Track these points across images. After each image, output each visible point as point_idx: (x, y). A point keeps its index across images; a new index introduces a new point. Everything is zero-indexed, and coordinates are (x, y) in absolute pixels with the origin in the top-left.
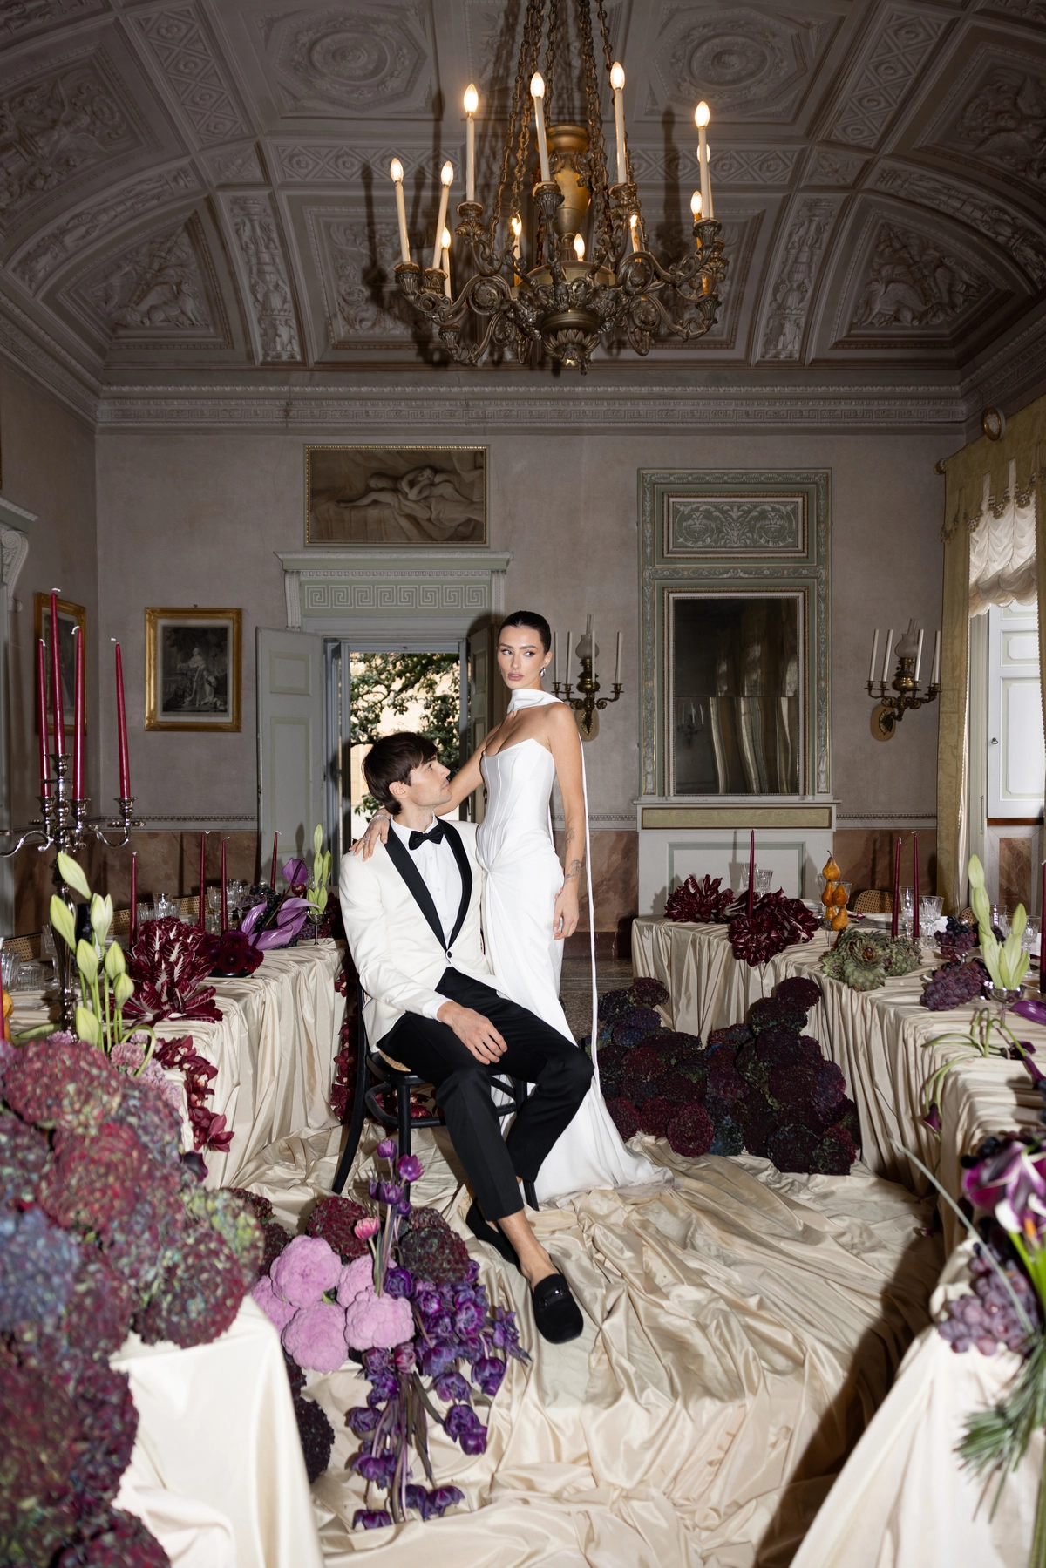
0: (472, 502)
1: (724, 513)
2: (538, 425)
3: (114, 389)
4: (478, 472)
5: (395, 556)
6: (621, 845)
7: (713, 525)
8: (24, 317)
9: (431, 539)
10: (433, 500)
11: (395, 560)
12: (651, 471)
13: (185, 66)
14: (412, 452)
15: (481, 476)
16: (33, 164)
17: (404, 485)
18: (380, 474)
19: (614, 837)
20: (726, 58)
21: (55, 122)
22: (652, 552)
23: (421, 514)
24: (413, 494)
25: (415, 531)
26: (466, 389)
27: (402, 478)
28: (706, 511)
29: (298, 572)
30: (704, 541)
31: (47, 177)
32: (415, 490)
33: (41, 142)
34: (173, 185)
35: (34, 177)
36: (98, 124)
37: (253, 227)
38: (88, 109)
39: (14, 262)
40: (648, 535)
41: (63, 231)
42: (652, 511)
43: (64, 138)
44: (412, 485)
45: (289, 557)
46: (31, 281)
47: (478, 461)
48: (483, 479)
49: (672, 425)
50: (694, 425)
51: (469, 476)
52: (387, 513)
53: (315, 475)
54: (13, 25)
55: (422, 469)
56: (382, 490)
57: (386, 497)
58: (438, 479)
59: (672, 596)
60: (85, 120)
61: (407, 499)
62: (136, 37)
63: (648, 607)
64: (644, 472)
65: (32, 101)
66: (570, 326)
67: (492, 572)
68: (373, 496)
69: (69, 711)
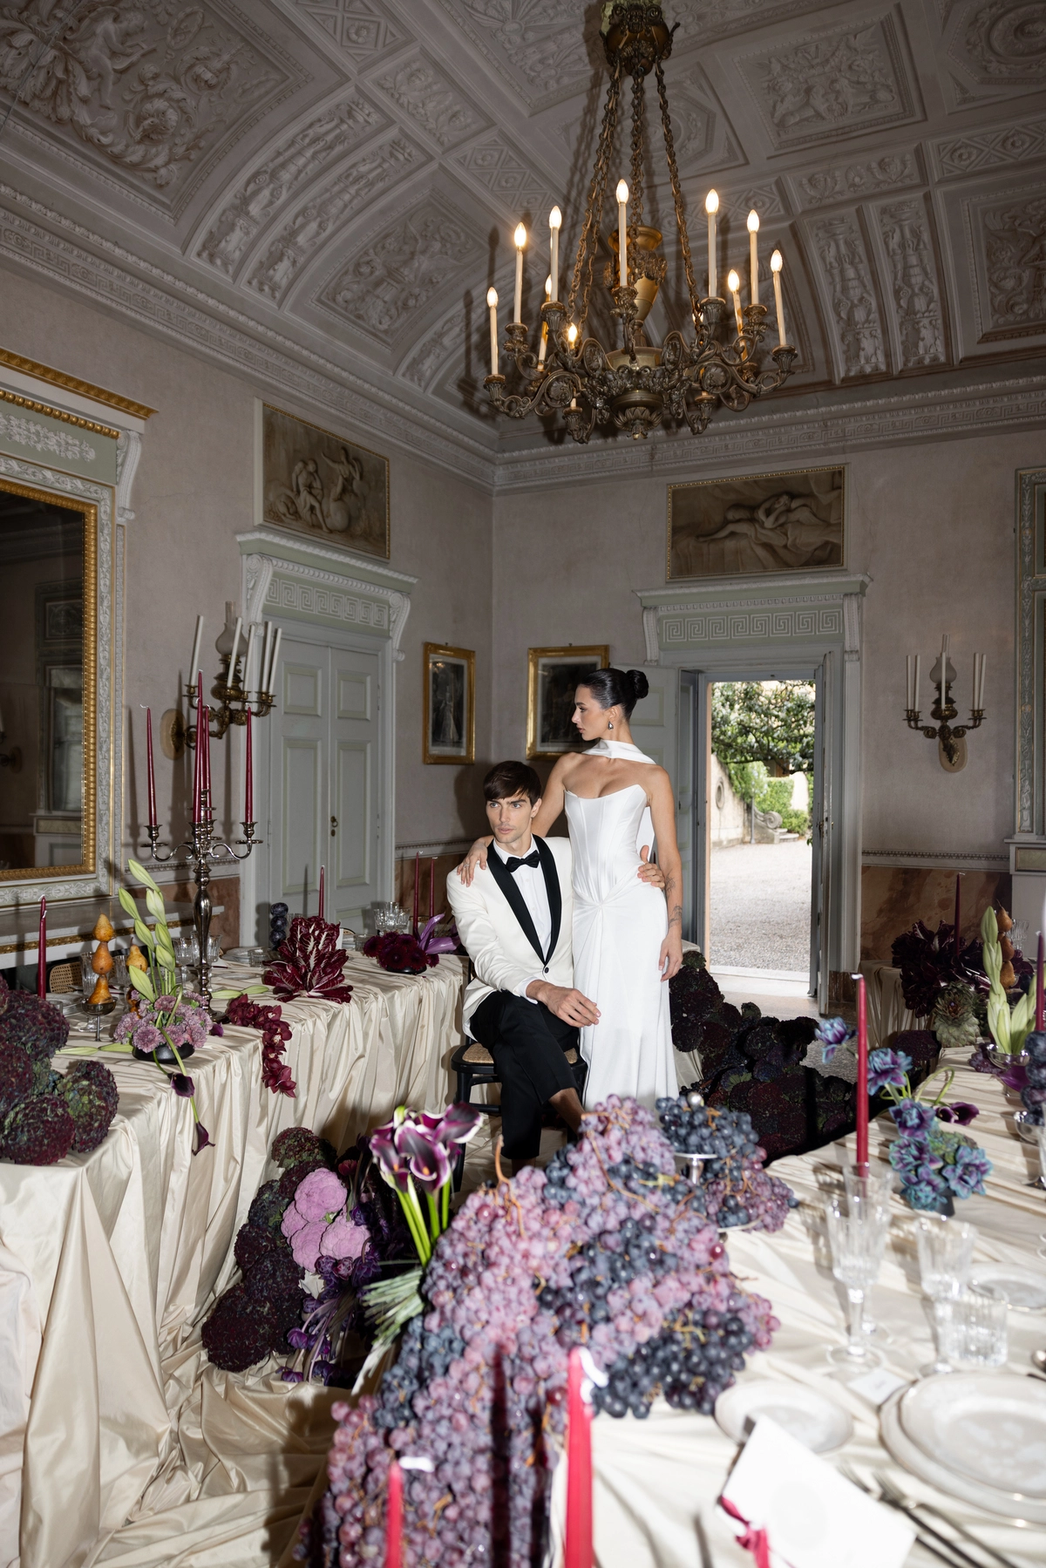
0: (828, 524)
2: (901, 436)
3: (507, 455)
4: (835, 493)
5: (745, 586)
6: (992, 888)
8: (414, 411)
9: (786, 565)
10: (789, 526)
11: (746, 590)
12: (1031, 471)
13: (506, 181)
14: (768, 480)
15: (839, 496)
16: (403, 290)
17: (761, 515)
18: (737, 506)
19: (983, 879)
20: (1029, 28)
21: (413, 254)
22: (1032, 562)
23: (777, 540)
24: (769, 522)
25: (771, 559)
26: (823, 409)
27: (758, 507)
29: (656, 608)
31: (416, 298)
32: (772, 518)
33: (406, 272)
35: (406, 300)
36: (448, 245)
37: (603, 294)
38: (437, 236)
39: (403, 368)
40: (1027, 542)
41: (441, 335)
42: (1032, 514)
43: (423, 264)
45: (647, 594)
46: (420, 380)
47: (835, 481)
48: (840, 499)
52: (743, 543)
53: (676, 512)
54: (363, 193)
55: (778, 496)
56: (739, 521)
57: (743, 528)
58: (794, 505)
60: (437, 246)
61: (763, 527)
62: (460, 173)
63: (1027, 622)
64: (1023, 472)
65: (391, 244)
66: (636, 404)
67: (846, 595)
68: (731, 528)
69: (458, 743)
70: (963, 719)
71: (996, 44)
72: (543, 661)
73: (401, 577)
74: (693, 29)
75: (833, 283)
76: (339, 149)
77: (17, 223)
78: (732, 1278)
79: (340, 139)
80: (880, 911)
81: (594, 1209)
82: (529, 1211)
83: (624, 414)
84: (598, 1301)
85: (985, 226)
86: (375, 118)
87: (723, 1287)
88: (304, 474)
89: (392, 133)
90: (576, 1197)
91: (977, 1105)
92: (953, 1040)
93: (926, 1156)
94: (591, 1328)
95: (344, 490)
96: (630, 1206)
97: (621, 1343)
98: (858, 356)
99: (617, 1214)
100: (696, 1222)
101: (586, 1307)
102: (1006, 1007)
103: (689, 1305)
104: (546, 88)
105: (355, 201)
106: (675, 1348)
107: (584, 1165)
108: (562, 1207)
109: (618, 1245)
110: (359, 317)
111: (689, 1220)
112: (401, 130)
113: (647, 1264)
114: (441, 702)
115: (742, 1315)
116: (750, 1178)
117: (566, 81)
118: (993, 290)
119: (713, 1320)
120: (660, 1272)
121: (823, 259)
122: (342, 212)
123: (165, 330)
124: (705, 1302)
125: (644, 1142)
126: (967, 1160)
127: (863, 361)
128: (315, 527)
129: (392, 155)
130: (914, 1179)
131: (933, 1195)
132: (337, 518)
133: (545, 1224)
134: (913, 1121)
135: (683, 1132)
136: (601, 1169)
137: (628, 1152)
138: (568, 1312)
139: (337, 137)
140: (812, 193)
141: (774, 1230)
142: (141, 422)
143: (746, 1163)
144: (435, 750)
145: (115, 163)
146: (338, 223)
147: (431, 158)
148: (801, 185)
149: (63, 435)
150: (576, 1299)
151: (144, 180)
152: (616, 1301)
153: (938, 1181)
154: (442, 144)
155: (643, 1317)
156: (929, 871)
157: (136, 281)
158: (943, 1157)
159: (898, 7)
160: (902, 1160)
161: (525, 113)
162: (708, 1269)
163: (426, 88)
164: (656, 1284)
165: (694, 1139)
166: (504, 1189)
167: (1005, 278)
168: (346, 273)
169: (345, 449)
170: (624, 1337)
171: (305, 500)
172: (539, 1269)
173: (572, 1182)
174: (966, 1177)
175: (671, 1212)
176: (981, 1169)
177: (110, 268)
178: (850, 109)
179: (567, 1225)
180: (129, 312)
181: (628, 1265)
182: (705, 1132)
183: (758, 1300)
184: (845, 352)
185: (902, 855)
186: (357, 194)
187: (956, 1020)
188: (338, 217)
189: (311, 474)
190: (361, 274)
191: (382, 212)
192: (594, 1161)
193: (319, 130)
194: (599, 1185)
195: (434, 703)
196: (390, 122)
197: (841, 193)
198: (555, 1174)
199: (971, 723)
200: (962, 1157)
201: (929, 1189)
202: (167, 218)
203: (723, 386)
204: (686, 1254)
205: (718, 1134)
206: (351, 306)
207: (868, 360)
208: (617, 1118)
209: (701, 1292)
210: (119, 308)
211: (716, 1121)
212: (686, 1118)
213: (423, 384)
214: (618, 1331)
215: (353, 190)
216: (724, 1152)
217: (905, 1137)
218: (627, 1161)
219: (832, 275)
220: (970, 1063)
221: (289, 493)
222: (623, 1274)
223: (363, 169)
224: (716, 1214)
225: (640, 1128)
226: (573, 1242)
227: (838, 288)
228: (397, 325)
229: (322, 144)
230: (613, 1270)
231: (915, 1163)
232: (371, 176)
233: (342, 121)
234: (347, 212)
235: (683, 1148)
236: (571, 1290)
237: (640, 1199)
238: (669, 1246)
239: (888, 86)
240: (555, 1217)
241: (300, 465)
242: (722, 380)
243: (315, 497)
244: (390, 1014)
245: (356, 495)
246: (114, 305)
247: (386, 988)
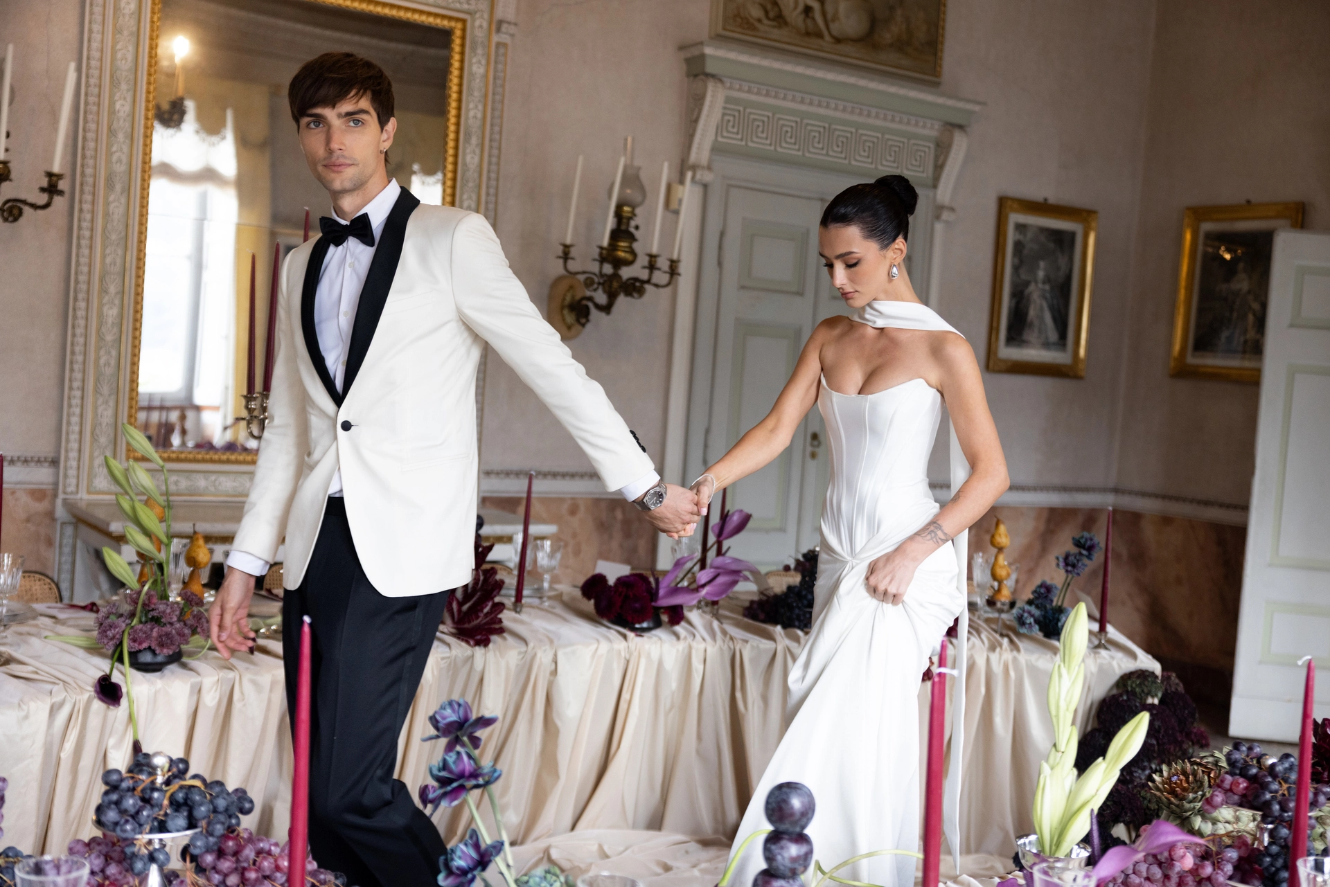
69: (1057, 342)
72: (1207, 226)
132: (849, 22)
144: (1008, 353)
195: (1013, 287)
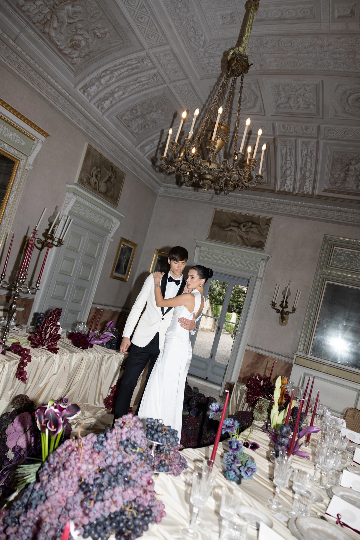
0: (262, 235)
1: (354, 255)
2: (292, 214)
3: (165, 184)
4: (267, 226)
5: (231, 248)
6: (286, 367)
7: (349, 260)
8: (139, 161)
9: (246, 245)
10: (250, 233)
11: (231, 249)
12: (329, 236)
13: (188, 98)
14: (247, 216)
15: (268, 227)
16: (145, 122)
17: (242, 226)
18: (235, 221)
19: (283, 364)
21: (151, 111)
22: (323, 265)
23: (245, 236)
24: (244, 229)
25: (241, 241)
26: (270, 198)
27: (242, 223)
28: (348, 254)
29: (200, 247)
30: (344, 265)
31: (149, 125)
32: (245, 228)
33: (148, 116)
34: (186, 129)
35: (146, 125)
36: (164, 112)
38: (161, 108)
39: (139, 147)
40: (323, 258)
42: (326, 250)
43: (154, 115)
44: (244, 226)
45: (199, 242)
46: (143, 152)
47: (268, 222)
48: (268, 228)
49: (342, 221)
50: (350, 223)
51: (263, 227)
52: (234, 234)
53: (215, 218)
54: (140, 87)
55: (249, 222)
56: (234, 226)
57: (235, 229)
58: (253, 226)
59: (327, 282)
60: (160, 111)
61: (241, 230)
62: (173, 90)
63: (317, 284)
64: (327, 236)
65: (145, 106)
66: (208, 179)
67: (262, 259)
68: (231, 228)
69: (124, 274)
70: (289, 309)
71: (349, 102)
73: (119, 214)
74: (258, 69)
75: (282, 160)
76: (136, 71)
77: (20, 60)
78: (154, 493)
79: (137, 67)
80: (248, 366)
81: (110, 456)
82: (87, 451)
83: (203, 181)
84: (101, 492)
85: (333, 156)
86: (150, 64)
87: (149, 497)
88: (96, 171)
89: (155, 71)
90: (105, 449)
91: (259, 444)
92: (258, 418)
93: (236, 461)
94: (95, 502)
95: (108, 180)
96: (124, 458)
97: (104, 511)
98: (285, 185)
99: (117, 460)
100: (146, 469)
101: (96, 493)
102: (278, 412)
103: (134, 501)
104: (208, 72)
105: (137, 89)
106: (124, 517)
107: (111, 438)
108: (99, 453)
109: (114, 472)
110: (128, 126)
111: (144, 467)
112: (158, 71)
113: (123, 482)
114: (121, 259)
115: (153, 509)
116: (173, 454)
117: (214, 72)
118: (331, 176)
119: (141, 509)
120: (127, 486)
121: (281, 152)
122: (132, 91)
123: (61, 110)
124: (141, 501)
125: (136, 434)
126: (249, 466)
127: (286, 187)
128: (95, 189)
129: (153, 78)
130: (229, 468)
131: (234, 476)
132: (103, 188)
133: (91, 457)
134: (234, 447)
135: (153, 432)
136: (117, 441)
137: (129, 437)
138: (88, 494)
139: (136, 67)
140: (283, 130)
141: (176, 476)
142: (44, 138)
143: (173, 449)
145: (59, 52)
146: (129, 94)
147: (165, 83)
148: (280, 127)
149: (15, 134)
150: (93, 490)
151: (68, 60)
152: (107, 494)
153: (237, 471)
154: (170, 79)
155: (115, 502)
156: (267, 357)
157: (56, 92)
158: (242, 462)
159: (323, 81)
160: (227, 460)
161: (199, 78)
162: (145, 488)
163: (169, 60)
164: (125, 490)
165: (156, 436)
166: (80, 440)
167: (335, 174)
168: (128, 111)
169: (112, 167)
170: (106, 509)
171: (93, 179)
172: (83, 475)
173: (105, 443)
174: (247, 472)
175: (138, 463)
176: (253, 470)
177: (48, 85)
178: (300, 108)
179: (98, 459)
180: (50, 101)
181: (116, 480)
182: (160, 434)
183: (161, 504)
184: (281, 183)
185: (259, 349)
186: (138, 86)
187: (261, 411)
188: (130, 92)
189: (98, 172)
190: (133, 112)
191: (145, 95)
192: (115, 438)
193: (130, 62)
194: (114, 447)
195: (119, 258)
196: (155, 67)
197: (292, 133)
198: (100, 439)
199: (291, 311)
200: (248, 464)
201: (234, 473)
202: (72, 75)
203: (237, 181)
204: (139, 480)
205: (165, 436)
206: (127, 122)
207: (287, 187)
208: (129, 423)
209: (140, 497)
210: (47, 98)
211: (166, 431)
212: (155, 427)
213: (144, 153)
214: (104, 506)
215: (137, 85)
216: (165, 443)
217: (230, 452)
218: (127, 440)
219: (282, 157)
220: (261, 428)
221: (89, 176)
222: (113, 484)
223: (142, 79)
224: (157, 465)
225: (136, 429)
226: (99, 467)
227: (284, 162)
228: (140, 132)
229: (131, 67)
230: (109, 481)
231: (232, 462)
232: (144, 82)
233: (139, 62)
234: (133, 92)
235: (151, 438)
236: (92, 485)
237: (128, 455)
238: (134, 476)
239: (314, 104)
240: (95, 455)
241: (95, 168)
242: (237, 179)
243: (97, 180)
244: (70, 361)
245: (112, 183)
246: (46, 97)
247: (71, 352)
